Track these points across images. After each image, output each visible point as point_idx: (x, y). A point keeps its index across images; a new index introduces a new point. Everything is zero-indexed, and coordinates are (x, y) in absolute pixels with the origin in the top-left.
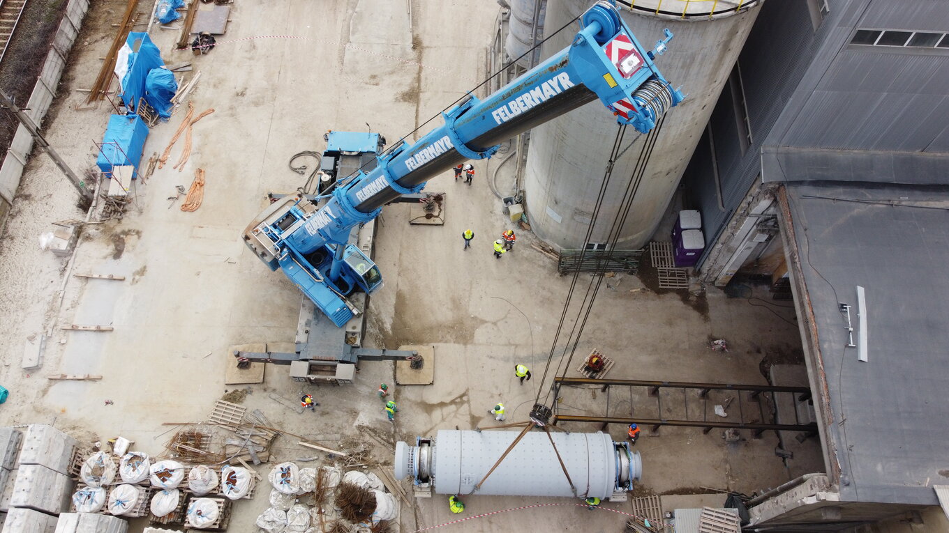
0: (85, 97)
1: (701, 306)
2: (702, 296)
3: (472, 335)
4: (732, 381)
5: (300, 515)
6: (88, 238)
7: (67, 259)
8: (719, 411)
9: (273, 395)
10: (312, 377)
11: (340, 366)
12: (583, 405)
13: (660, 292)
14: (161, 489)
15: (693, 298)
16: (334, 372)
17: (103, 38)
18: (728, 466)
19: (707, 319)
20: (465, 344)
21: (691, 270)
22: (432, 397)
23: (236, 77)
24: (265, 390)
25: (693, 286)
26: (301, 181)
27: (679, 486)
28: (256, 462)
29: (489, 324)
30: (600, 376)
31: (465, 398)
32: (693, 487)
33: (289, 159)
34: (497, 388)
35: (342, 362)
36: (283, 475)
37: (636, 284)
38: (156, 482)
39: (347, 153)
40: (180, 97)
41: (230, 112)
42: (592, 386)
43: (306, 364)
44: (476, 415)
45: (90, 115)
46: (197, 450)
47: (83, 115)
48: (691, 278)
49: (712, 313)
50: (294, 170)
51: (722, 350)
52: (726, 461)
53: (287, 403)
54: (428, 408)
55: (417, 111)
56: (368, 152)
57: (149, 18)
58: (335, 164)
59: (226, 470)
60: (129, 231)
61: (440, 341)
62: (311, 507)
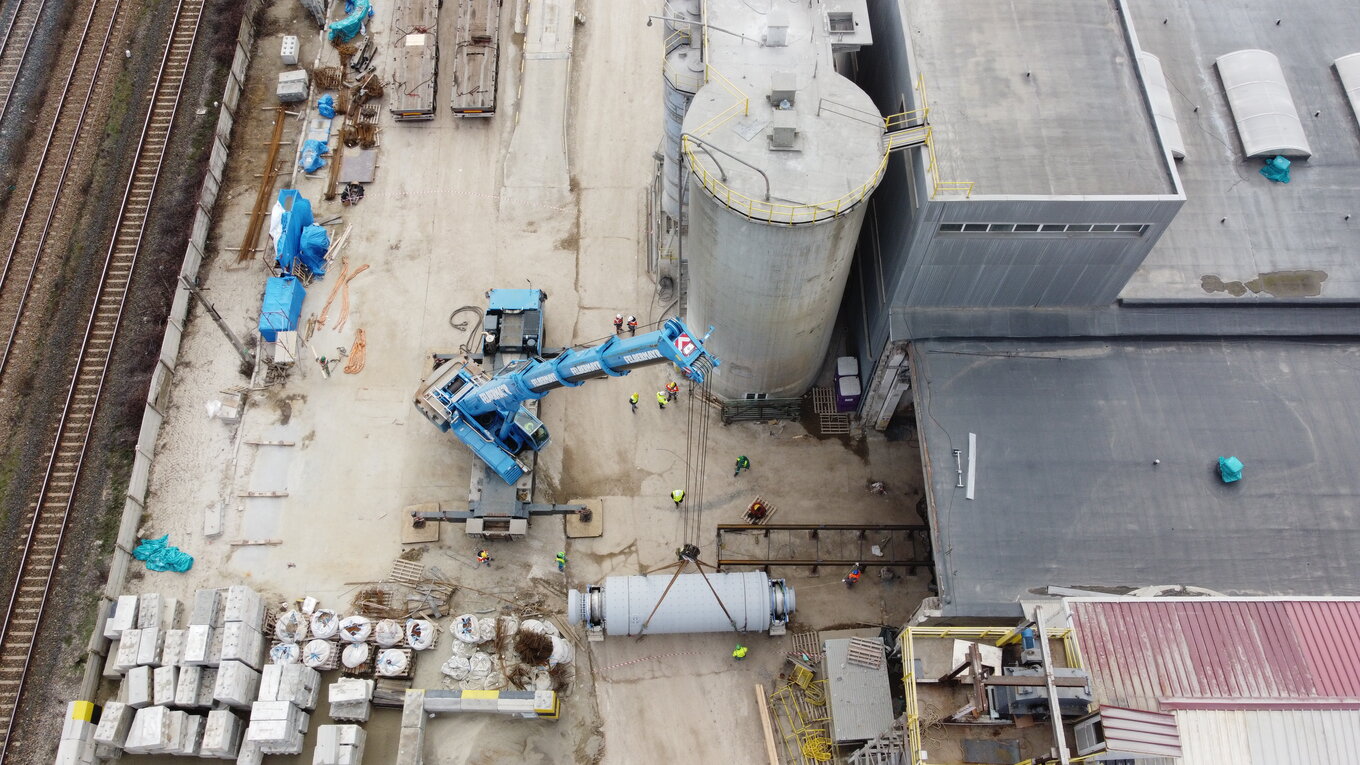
0: (235, 256)
1: (862, 451)
2: (863, 440)
3: (639, 488)
4: (890, 522)
5: (482, 662)
6: (254, 405)
7: (235, 427)
8: (876, 551)
9: (449, 552)
10: (487, 533)
11: (512, 521)
12: (747, 551)
13: (822, 438)
14: (350, 643)
15: (854, 443)
16: (507, 528)
17: (247, 190)
18: (883, 603)
19: (867, 462)
20: (632, 496)
21: (852, 414)
22: (602, 548)
23: (389, 231)
24: (441, 548)
25: (855, 431)
26: (464, 338)
27: (837, 623)
28: (437, 615)
29: (655, 477)
30: (763, 522)
31: (633, 548)
32: (849, 623)
33: (449, 315)
34: (664, 537)
35: (514, 518)
36: (464, 625)
37: (799, 431)
38: (346, 636)
39: (510, 312)
40: (333, 253)
41: (386, 266)
42: (755, 532)
43: (481, 521)
44: (645, 564)
45: (242, 275)
46: (381, 607)
47: (235, 276)
48: (853, 423)
49: (872, 457)
50: (456, 326)
51: (881, 493)
52: (881, 598)
53: (463, 559)
54: (599, 559)
55: (577, 259)
56: (530, 310)
57: (293, 166)
58: (498, 323)
59: (410, 624)
60: (294, 395)
61: (608, 494)
62: (491, 654)
